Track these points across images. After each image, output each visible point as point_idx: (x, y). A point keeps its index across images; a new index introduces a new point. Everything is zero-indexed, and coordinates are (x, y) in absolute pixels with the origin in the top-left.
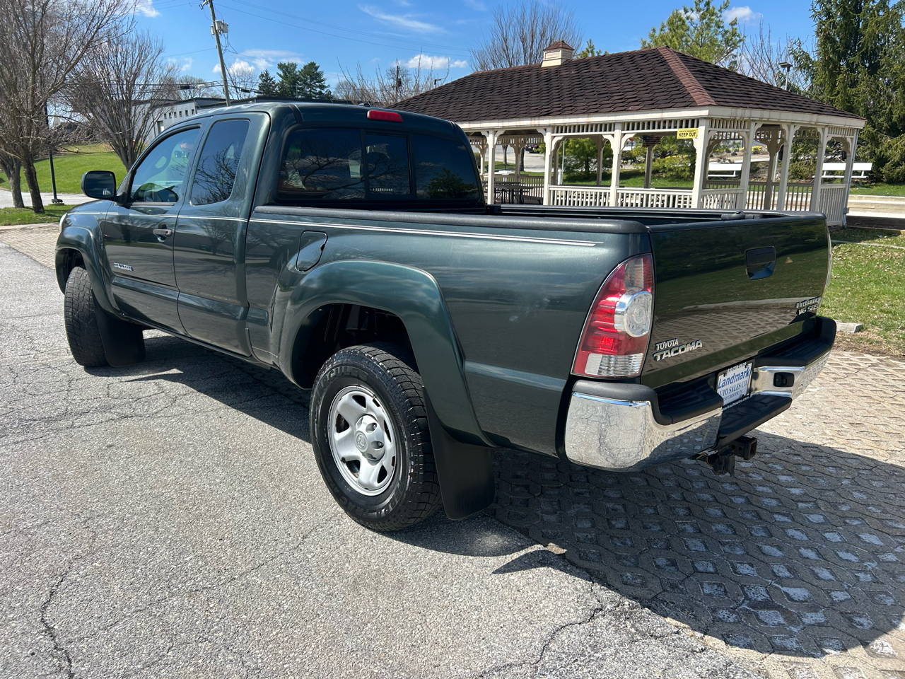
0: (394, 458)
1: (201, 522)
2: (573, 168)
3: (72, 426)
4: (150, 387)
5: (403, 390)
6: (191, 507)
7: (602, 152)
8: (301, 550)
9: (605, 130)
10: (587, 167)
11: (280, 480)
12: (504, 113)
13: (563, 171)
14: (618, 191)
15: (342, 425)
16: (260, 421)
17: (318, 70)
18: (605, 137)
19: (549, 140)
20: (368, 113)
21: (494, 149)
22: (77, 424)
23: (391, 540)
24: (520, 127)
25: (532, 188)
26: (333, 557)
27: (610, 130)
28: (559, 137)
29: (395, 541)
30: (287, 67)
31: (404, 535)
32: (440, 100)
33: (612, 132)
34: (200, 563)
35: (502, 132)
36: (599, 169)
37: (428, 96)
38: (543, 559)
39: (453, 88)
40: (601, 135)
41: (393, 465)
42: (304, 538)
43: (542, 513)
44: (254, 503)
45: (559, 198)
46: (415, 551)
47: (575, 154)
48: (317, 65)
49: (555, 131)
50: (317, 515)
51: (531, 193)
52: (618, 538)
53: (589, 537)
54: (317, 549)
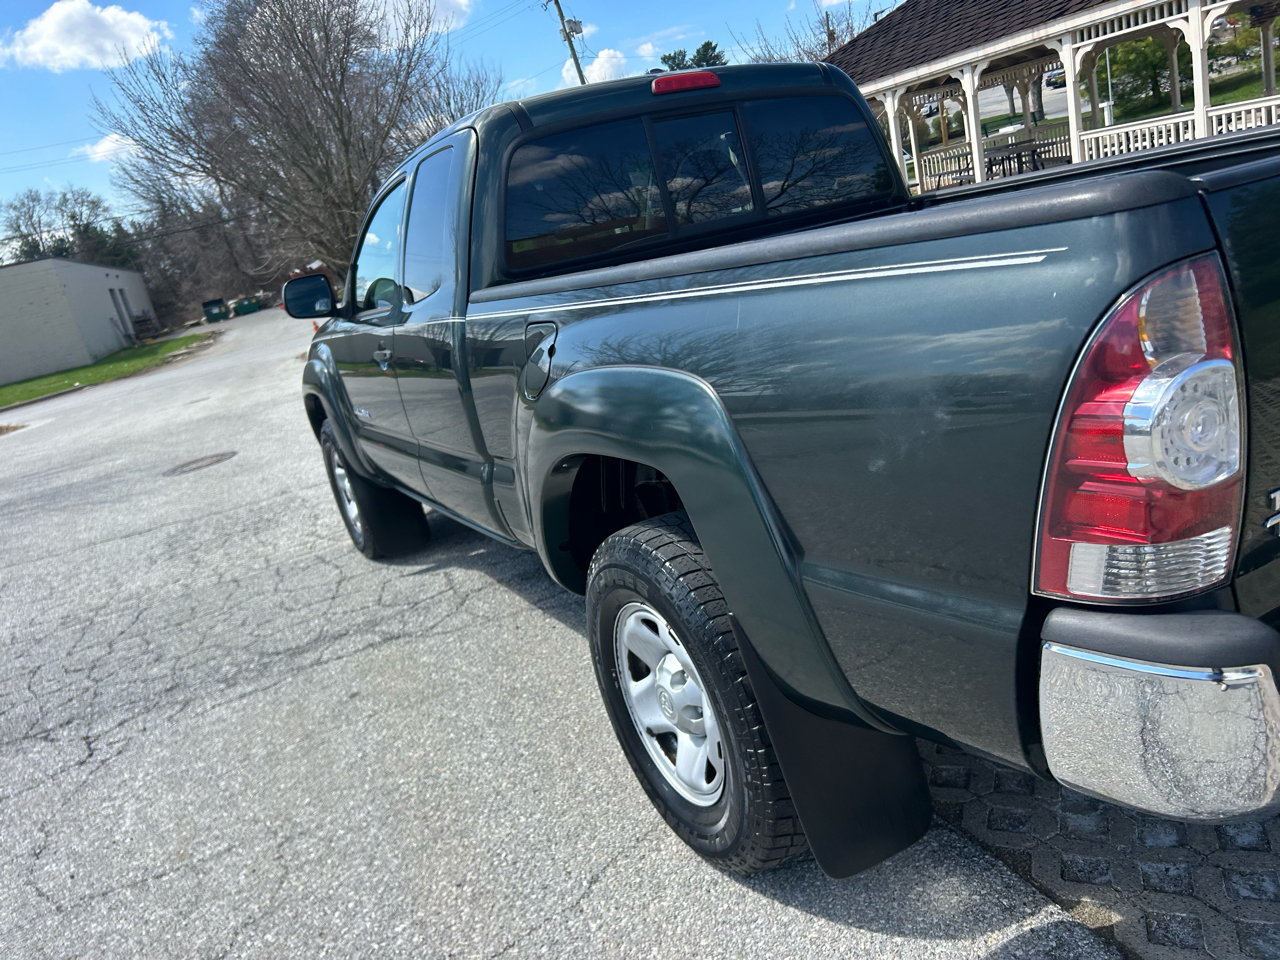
0: (719, 743)
1: (438, 846)
2: (1130, 94)
3: (318, 662)
4: (436, 581)
5: (710, 619)
6: (431, 813)
7: (1175, 57)
8: (582, 911)
9: (1171, 14)
10: (1156, 88)
11: (578, 751)
12: (986, 32)
13: (1112, 103)
14: (1210, 114)
15: (640, 671)
16: (572, 631)
17: (717, 51)
18: (1171, 25)
19: (1070, 59)
20: (653, 84)
21: (975, 97)
22: (325, 657)
23: (745, 889)
24: (1016, 48)
25: (1053, 144)
26: (634, 930)
27: (1180, 12)
28: (1087, 46)
29: (751, 893)
30: (674, 58)
31: (770, 876)
32: (880, 42)
33: (1184, 15)
34: (415, 939)
35: (984, 66)
36: (1173, 85)
37: (862, 41)
38: (1057, 947)
39: (899, 17)
40: (1164, 24)
41: (720, 756)
42: (593, 881)
43: (1064, 809)
44: (527, 802)
45: (1108, 150)
46: (785, 919)
47: (1131, 71)
48: (713, 45)
49: (1078, 39)
50: (623, 828)
51: (1056, 152)
52: (1242, 874)
53: (1173, 872)
54: (609, 910)
